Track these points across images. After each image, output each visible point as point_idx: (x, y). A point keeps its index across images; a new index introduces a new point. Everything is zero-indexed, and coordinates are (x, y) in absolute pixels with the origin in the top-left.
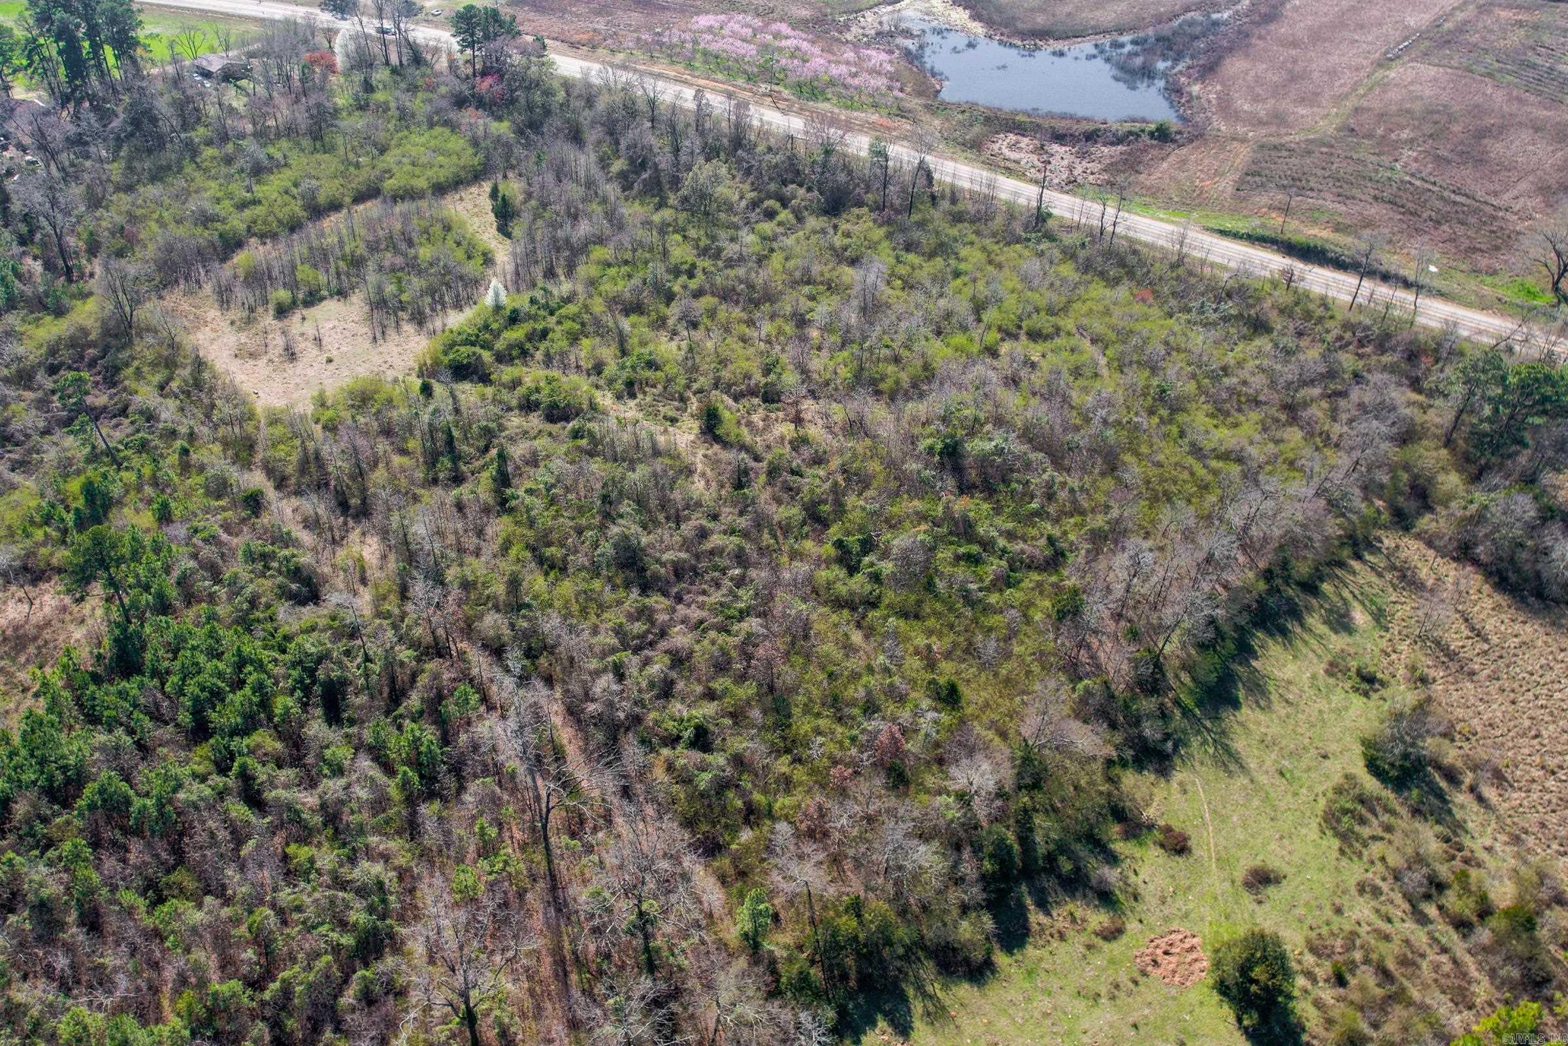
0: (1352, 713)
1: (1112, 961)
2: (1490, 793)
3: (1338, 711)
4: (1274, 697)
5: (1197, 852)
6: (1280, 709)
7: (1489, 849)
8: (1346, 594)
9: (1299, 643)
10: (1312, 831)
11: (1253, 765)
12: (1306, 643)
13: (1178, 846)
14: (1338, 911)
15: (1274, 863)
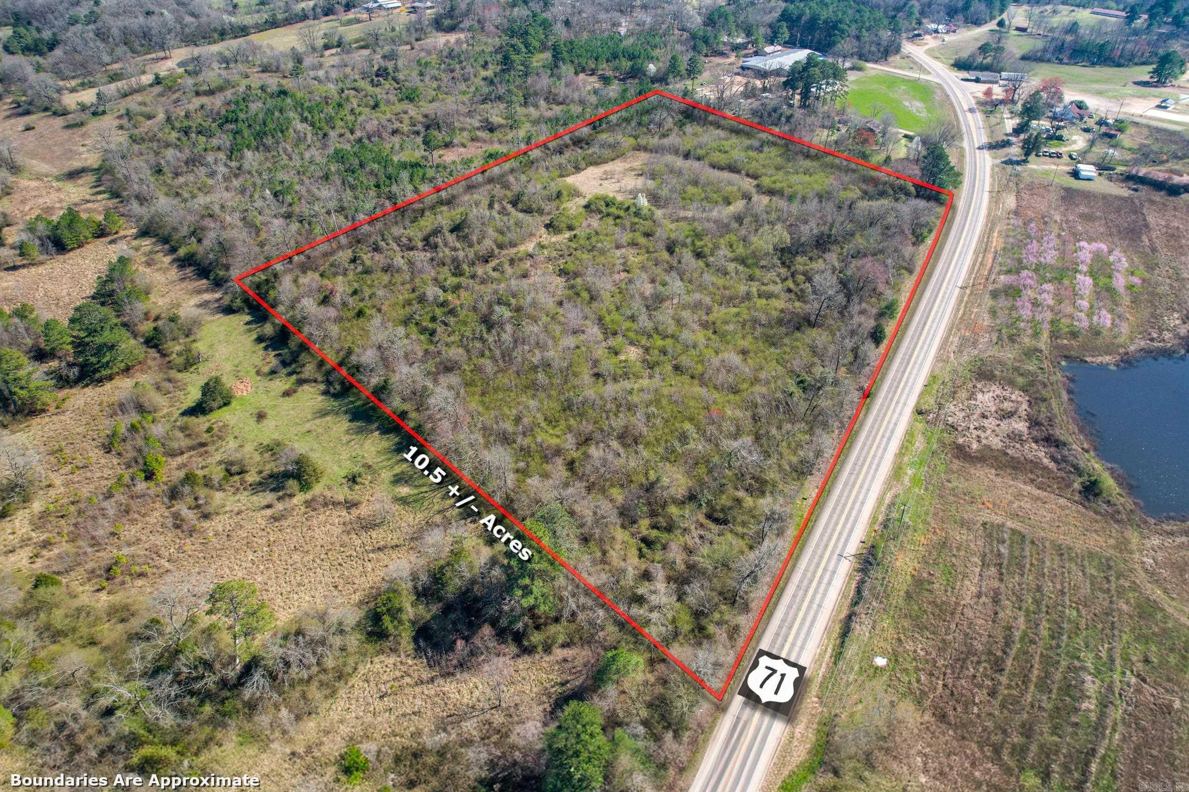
0: (336, 468)
1: (248, 372)
2: (269, 512)
3: (339, 461)
4: (354, 437)
5: (281, 399)
6: (345, 438)
7: (239, 500)
8: (424, 489)
9: (389, 456)
10: (276, 436)
11: (318, 421)
12: (389, 459)
13: (287, 394)
14: (236, 437)
15: (265, 422)
